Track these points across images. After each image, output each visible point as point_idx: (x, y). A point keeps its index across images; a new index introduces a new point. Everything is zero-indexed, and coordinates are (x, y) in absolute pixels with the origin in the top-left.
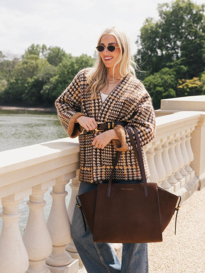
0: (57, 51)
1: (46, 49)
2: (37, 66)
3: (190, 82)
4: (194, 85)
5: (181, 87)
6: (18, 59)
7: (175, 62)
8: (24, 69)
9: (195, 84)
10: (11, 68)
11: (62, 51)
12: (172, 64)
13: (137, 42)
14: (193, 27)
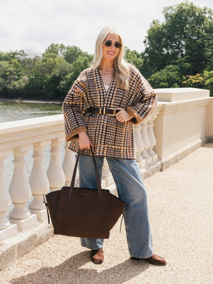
0: (74, 50)
1: (64, 48)
2: (55, 64)
3: (193, 77)
4: (197, 81)
5: (185, 82)
6: (39, 57)
7: (180, 60)
8: (43, 66)
9: (198, 79)
10: (33, 66)
11: (79, 50)
12: (177, 61)
13: (145, 42)
14: (196, 28)
